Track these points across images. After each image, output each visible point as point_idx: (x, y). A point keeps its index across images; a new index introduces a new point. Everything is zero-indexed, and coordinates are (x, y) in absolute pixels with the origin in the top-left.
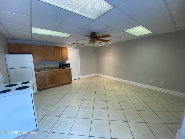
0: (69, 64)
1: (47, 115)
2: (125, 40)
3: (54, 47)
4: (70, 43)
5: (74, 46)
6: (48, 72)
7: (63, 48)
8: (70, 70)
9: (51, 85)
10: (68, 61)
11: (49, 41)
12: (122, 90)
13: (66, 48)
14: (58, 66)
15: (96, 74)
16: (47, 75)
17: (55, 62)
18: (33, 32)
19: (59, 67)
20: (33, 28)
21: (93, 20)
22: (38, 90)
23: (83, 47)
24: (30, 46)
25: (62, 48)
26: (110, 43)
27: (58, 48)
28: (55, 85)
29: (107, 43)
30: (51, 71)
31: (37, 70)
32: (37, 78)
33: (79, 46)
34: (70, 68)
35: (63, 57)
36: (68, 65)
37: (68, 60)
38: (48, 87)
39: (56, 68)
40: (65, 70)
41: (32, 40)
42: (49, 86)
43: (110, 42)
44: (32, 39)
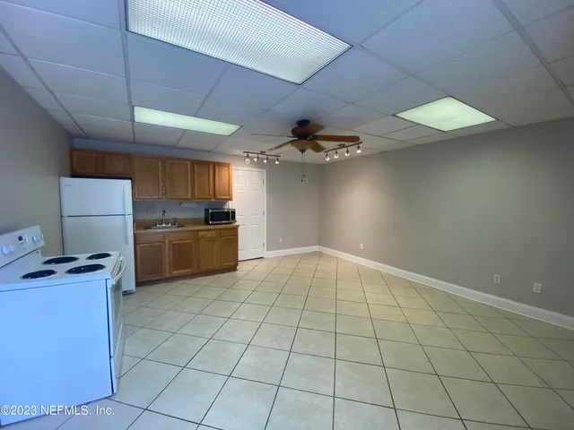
0: (234, 213)
1: (150, 357)
2: (409, 145)
3: (194, 162)
4: (239, 152)
5: (252, 159)
6: (172, 232)
7: (220, 165)
8: (236, 228)
9: (175, 272)
10: (230, 202)
11: (181, 144)
12: (394, 304)
13: (228, 165)
14: (202, 215)
15: (316, 248)
16: (167, 241)
17: (192, 205)
18: (136, 120)
19: (203, 220)
20: (136, 108)
21: (296, 84)
22: (136, 283)
23: (277, 163)
24: (128, 157)
25: (215, 165)
26: (359, 151)
27: (205, 164)
28: (189, 271)
29: (348, 152)
30: (181, 229)
31: (139, 225)
32: (138, 246)
33: (265, 161)
34: (237, 224)
35: (217, 189)
36: (230, 216)
37: (230, 199)
38: (168, 275)
39: (195, 222)
40: (220, 229)
41: (135, 143)
42: (171, 274)
43: (359, 148)
44: (134, 138)
